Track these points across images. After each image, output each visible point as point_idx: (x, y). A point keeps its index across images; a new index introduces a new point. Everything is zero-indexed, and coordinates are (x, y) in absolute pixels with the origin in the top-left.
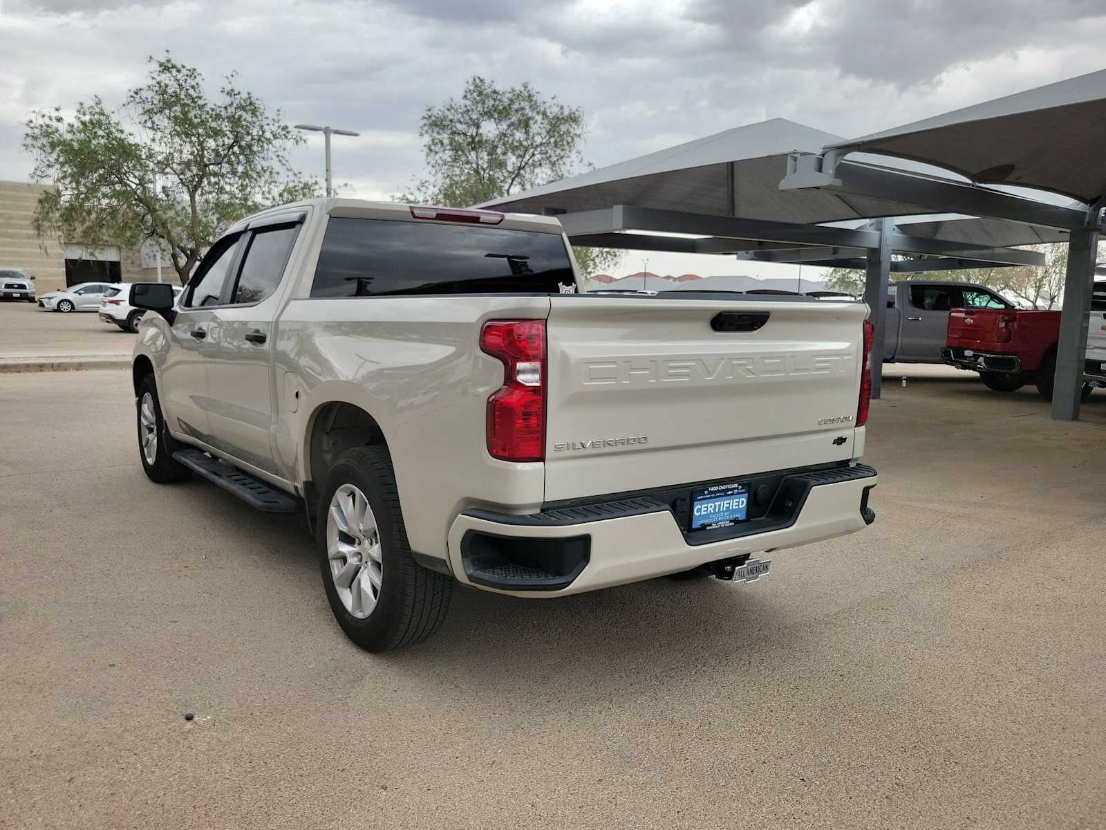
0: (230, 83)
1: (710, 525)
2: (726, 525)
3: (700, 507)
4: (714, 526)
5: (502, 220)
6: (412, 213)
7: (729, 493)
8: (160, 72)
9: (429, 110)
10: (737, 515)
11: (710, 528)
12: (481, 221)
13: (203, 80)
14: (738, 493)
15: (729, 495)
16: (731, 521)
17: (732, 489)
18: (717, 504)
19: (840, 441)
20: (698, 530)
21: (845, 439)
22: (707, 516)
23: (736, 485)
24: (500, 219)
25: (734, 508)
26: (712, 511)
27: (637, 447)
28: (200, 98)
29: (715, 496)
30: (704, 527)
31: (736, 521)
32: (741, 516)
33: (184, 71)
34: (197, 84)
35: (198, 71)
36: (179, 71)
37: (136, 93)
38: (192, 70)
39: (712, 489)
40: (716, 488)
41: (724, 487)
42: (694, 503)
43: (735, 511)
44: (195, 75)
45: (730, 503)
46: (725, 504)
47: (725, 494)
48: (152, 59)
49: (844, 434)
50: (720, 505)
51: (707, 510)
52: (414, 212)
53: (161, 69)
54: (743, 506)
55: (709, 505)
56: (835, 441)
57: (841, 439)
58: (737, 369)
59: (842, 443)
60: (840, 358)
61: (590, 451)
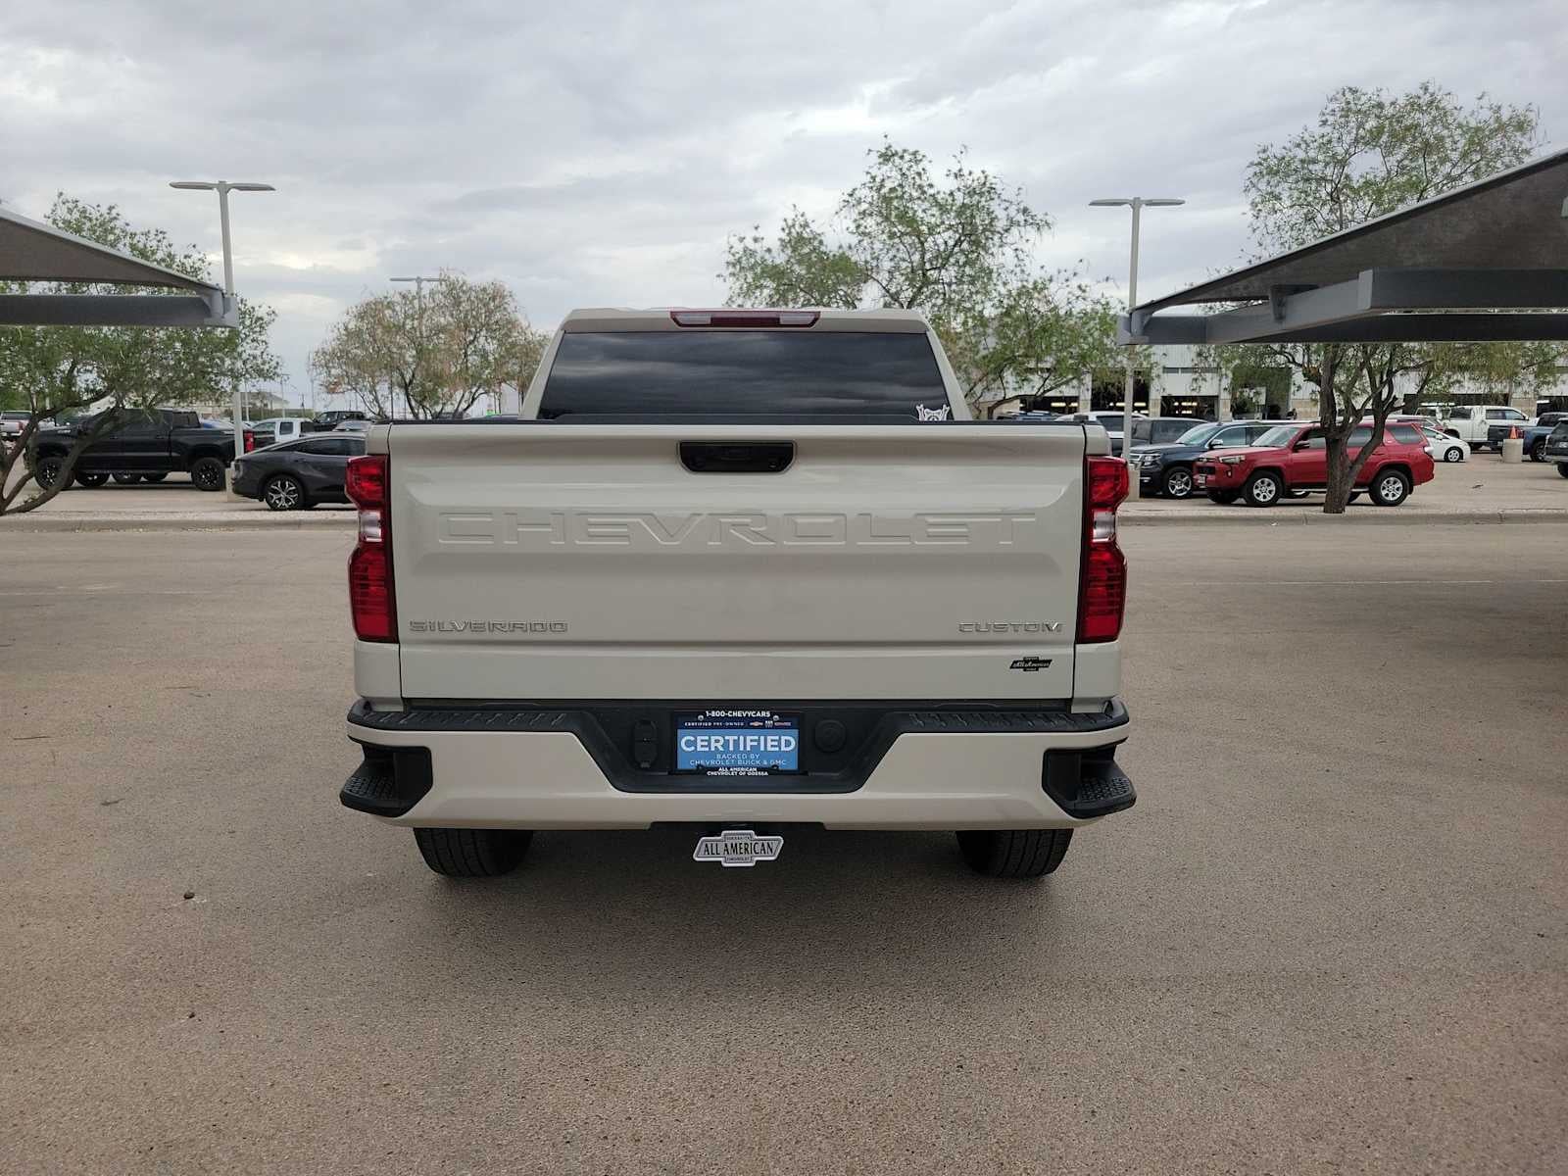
0: (959, 162)
1: (716, 769)
2: (750, 773)
3: (692, 738)
4: (723, 772)
5: (816, 320)
6: (675, 320)
7: (756, 724)
8: (880, 164)
9: (1264, 151)
10: (780, 761)
11: (715, 773)
12: (782, 322)
13: (930, 162)
14: (774, 727)
15: (754, 727)
16: (759, 770)
17: (763, 719)
18: (731, 739)
19: (1034, 664)
20: (689, 771)
21: (1049, 661)
22: (711, 755)
23: (768, 714)
24: (814, 318)
25: (769, 749)
26: (722, 749)
27: (549, 636)
28: (931, 186)
29: (723, 725)
30: (701, 771)
31: (773, 771)
32: (792, 765)
33: (907, 157)
34: (923, 169)
35: (922, 152)
36: (902, 157)
37: (851, 195)
38: (915, 153)
39: (713, 714)
40: (722, 714)
41: (738, 714)
42: (679, 731)
43: (766, 754)
44: (919, 158)
45: (759, 741)
46: (749, 740)
47: (746, 724)
48: (870, 150)
49: (1041, 653)
50: (736, 743)
51: (709, 746)
52: (678, 317)
53: (881, 160)
54: (788, 749)
55: (713, 738)
56: (1016, 662)
57: (1036, 661)
58: (732, 531)
59: (1037, 669)
60: (998, 520)
61: (468, 635)
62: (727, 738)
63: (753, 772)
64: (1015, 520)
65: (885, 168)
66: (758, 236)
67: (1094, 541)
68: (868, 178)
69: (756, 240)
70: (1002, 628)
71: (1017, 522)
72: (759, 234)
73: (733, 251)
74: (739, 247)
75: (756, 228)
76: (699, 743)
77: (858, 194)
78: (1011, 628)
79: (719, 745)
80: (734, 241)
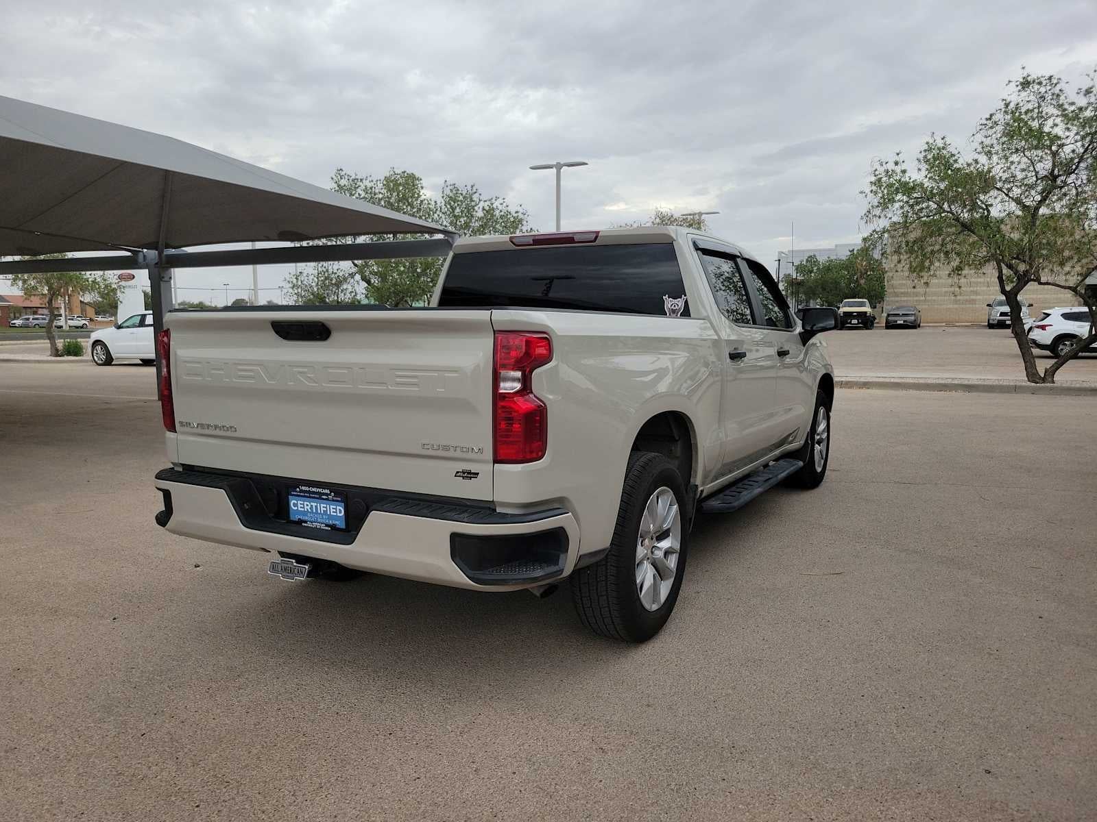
1: (306, 522)
2: (322, 528)
3: (296, 502)
4: (309, 524)
5: (597, 237)
7: (324, 497)
8: (1017, 91)
10: (337, 522)
11: (306, 525)
12: (576, 240)
14: (333, 500)
15: (323, 499)
16: (327, 525)
17: (327, 494)
18: (314, 504)
20: (294, 522)
21: (478, 474)
22: (305, 513)
23: (327, 491)
24: (595, 235)
26: (310, 510)
27: (229, 434)
29: (309, 496)
30: (300, 522)
31: (333, 527)
32: (341, 524)
33: (1044, 82)
36: (1039, 83)
38: (1050, 78)
39: (303, 488)
40: (307, 489)
41: (314, 490)
42: (290, 497)
43: (330, 517)
44: (1054, 81)
45: (326, 508)
46: (322, 507)
47: (319, 497)
48: (1010, 81)
49: (473, 468)
50: (316, 507)
51: (304, 508)
52: (514, 240)
53: (1020, 87)
54: (341, 515)
55: (305, 503)
56: (458, 472)
57: (470, 473)
58: (298, 376)
59: (471, 478)
60: (436, 374)
61: (200, 431)
62: (312, 504)
63: (323, 527)
64: (446, 375)
65: (1024, 94)
66: (898, 159)
67: (501, 391)
68: (1002, 105)
69: (896, 163)
70: (446, 448)
71: (448, 376)
72: (900, 159)
73: (877, 173)
74: (881, 170)
75: (898, 154)
76: (299, 506)
77: (995, 118)
78: (452, 449)
79: (308, 507)
80: (877, 166)
